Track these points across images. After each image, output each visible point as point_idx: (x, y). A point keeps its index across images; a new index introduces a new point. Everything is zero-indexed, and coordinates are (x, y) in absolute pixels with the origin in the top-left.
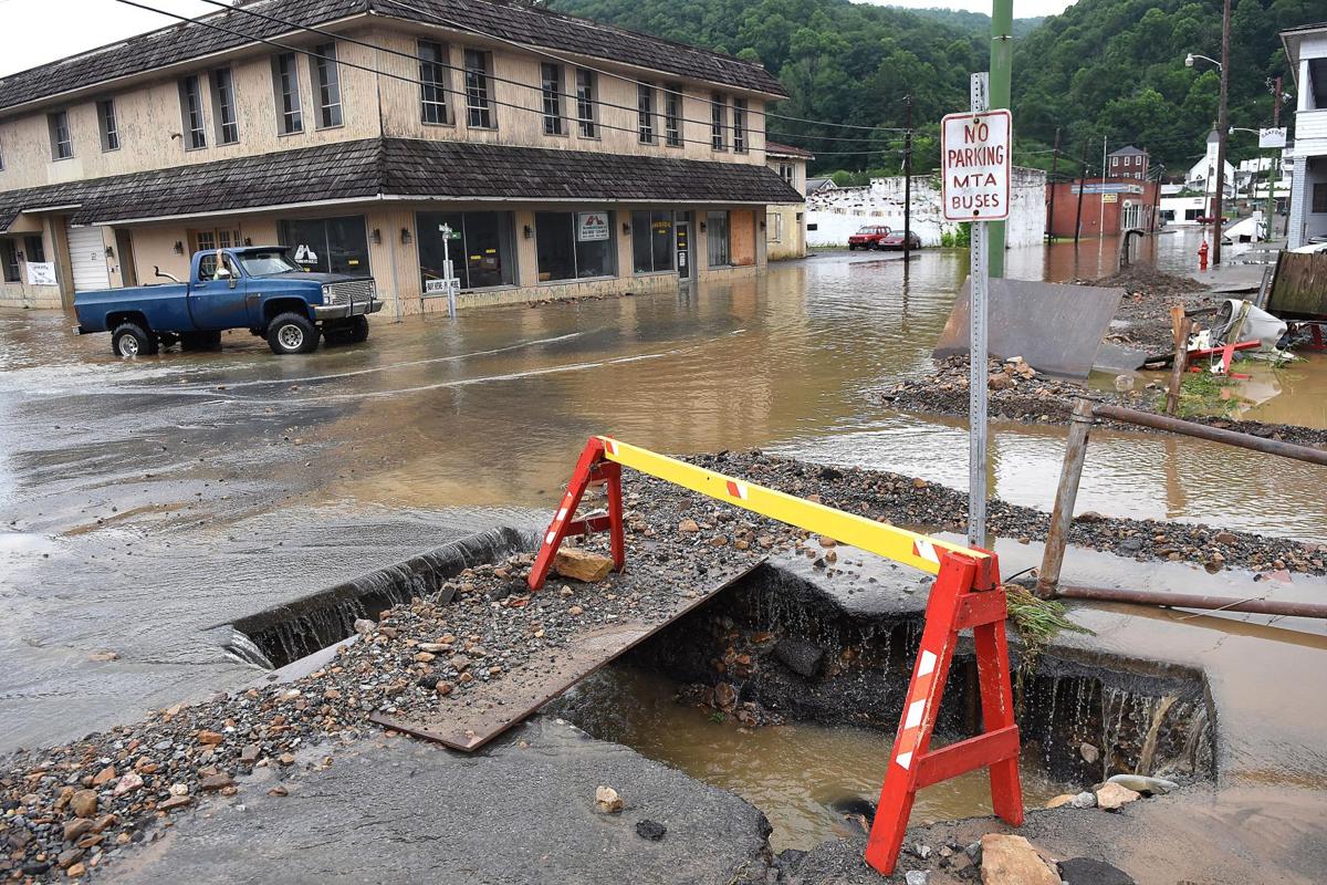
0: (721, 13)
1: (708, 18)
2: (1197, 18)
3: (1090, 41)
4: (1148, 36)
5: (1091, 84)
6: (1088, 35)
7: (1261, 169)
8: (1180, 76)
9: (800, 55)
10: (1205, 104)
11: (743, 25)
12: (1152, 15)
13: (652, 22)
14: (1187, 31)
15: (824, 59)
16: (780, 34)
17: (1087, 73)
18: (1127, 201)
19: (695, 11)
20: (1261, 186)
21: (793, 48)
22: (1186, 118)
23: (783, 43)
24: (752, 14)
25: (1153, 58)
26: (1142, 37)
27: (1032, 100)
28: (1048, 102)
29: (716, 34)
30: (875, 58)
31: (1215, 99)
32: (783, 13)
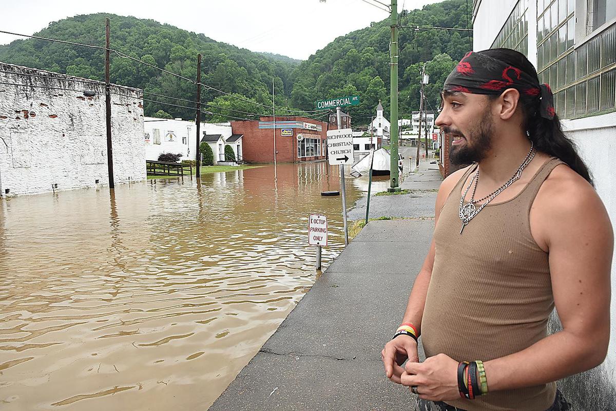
0: (137, 37)
1: (130, 39)
2: (372, 54)
3: (325, 64)
4: (350, 62)
5: (325, 83)
6: (325, 61)
7: (403, 124)
8: (364, 79)
9: (175, 59)
10: (376, 93)
11: (148, 44)
12: (352, 51)
13: (99, 39)
14: (367, 59)
15: (188, 62)
16: (167, 49)
17: (323, 78)
18: (300, 135)
19: (123, 35)
20: (404, 133)
21: (172, 55)
22: (367, 99)
23: (168, 53)
24: (153, 38)
25: (353, 71)
26: (348, 62)
27: (297, 90)
28: (305, 91)
29: (134, 47)
30: (216, 63)
31: (380, 90)
32: (171, 39)
